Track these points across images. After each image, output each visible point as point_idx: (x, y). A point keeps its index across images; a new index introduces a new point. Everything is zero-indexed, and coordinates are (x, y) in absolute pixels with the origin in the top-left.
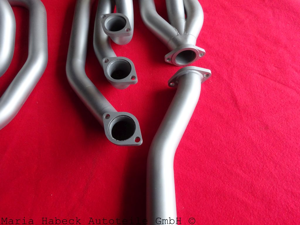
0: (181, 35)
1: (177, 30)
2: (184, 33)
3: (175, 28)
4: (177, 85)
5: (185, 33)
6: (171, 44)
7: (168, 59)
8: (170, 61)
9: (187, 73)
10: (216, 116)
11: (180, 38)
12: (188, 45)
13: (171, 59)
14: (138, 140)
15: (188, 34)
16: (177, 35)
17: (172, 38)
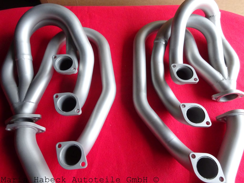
0: (226, 79)
1: (222, 74)
2: (228, 78)
3: (219, 73)
7: (215, 98)
11: (225, 83)
13: (217, 98)
16: (222, 79)
17: (219, 81)
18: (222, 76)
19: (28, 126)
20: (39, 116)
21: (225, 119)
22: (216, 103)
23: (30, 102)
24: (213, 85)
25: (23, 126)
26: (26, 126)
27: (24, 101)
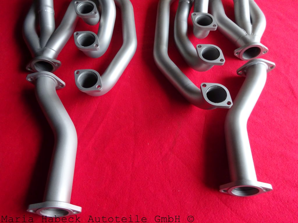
0: (249, 35)
1: (246, 31)
3: (243, 30)
4: (245, 74)
5: (252, 34)
6: (240, 42)
7: (237, 53)
8: (238, 55)
10: (277, 100)
11: (248, 37)
12: (254, 43)
13: (239, 53)
15: (255, 35)
16: (246, 34)
17: (242, 37)
18: (245, 32)
19: (49, 76)
20: (59, 62)
21: (245, 71)
22: (239, 61)
23: (51, 49)
24: (236, 42)
25: (44, 75)
26: (46, 75)
27: (45, 48)
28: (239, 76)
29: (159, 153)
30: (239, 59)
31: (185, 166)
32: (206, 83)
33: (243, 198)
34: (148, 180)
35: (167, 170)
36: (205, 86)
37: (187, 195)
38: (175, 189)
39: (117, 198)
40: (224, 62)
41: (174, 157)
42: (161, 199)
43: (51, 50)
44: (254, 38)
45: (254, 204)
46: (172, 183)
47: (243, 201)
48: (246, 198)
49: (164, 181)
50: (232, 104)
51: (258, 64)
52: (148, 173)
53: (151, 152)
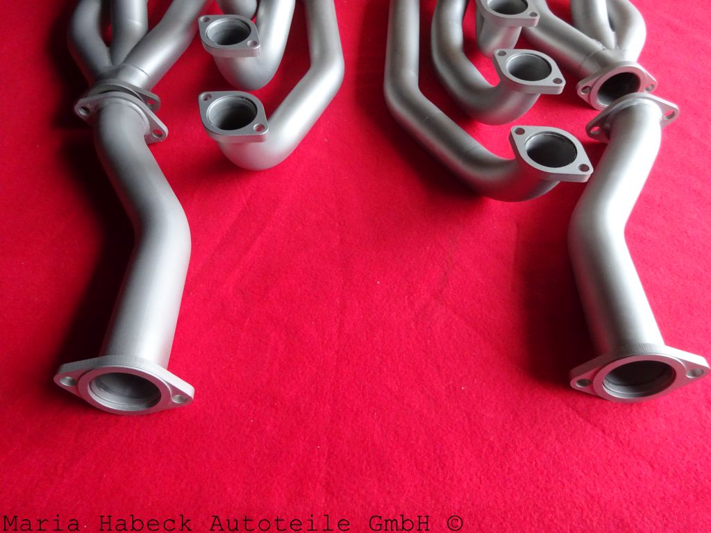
0: (611, 49)
1: (601, 43)
2: (616, 48)
3: (595, 40)
4: (608, 134)
6: (588, 66)
7: (583, 90)
8: (587, 94)
9: (635, 104)
11: (610, 54)
12: (625, 63)
13: (589, 90)
14: (584, 168)
15: (625, 50)
16: (602, 49)
17: (593, 54)
20: (155, 97)
21: (607, 125)
23: (137, 68)
24: (580, 66)
25: (119, 100)
26: (124, 101)
27: (124, 64)
28: (592, 140)
29: (406, 302)
30: (587, 106)
31: (475, 332)
32: (524, 127)
33: (631, 404)
34: (381, 363)
35: (429, 342)
36: (520, 132)
37: (485, 399)
38: (452, 384)
39: (303, 405)
40: (563, 84)
41: (446, 311)
42: (417, 406)
43: (137, 70)
44: (622, 55)
45: (661, 420)
46: (444, 370)
47: (631, 411)
48: (639, 405)
49: (424, 366)
50: (591, 170)
51: (638, 105)
52: (380, 348)
53: (387, 301)
